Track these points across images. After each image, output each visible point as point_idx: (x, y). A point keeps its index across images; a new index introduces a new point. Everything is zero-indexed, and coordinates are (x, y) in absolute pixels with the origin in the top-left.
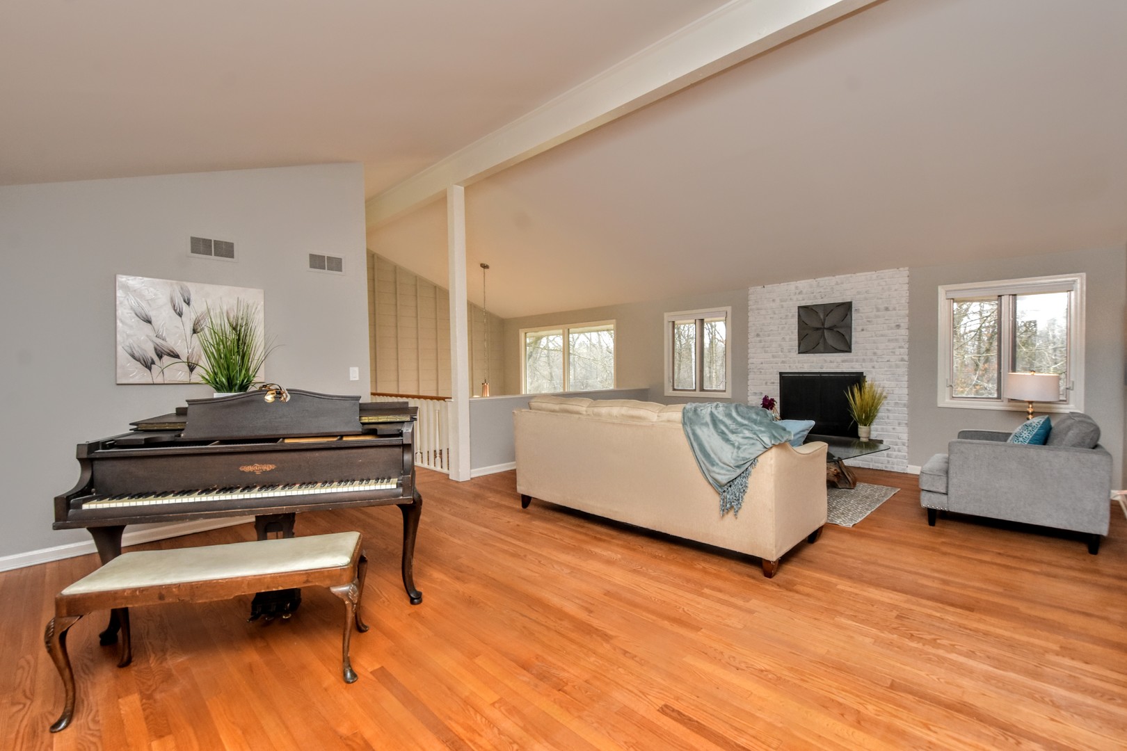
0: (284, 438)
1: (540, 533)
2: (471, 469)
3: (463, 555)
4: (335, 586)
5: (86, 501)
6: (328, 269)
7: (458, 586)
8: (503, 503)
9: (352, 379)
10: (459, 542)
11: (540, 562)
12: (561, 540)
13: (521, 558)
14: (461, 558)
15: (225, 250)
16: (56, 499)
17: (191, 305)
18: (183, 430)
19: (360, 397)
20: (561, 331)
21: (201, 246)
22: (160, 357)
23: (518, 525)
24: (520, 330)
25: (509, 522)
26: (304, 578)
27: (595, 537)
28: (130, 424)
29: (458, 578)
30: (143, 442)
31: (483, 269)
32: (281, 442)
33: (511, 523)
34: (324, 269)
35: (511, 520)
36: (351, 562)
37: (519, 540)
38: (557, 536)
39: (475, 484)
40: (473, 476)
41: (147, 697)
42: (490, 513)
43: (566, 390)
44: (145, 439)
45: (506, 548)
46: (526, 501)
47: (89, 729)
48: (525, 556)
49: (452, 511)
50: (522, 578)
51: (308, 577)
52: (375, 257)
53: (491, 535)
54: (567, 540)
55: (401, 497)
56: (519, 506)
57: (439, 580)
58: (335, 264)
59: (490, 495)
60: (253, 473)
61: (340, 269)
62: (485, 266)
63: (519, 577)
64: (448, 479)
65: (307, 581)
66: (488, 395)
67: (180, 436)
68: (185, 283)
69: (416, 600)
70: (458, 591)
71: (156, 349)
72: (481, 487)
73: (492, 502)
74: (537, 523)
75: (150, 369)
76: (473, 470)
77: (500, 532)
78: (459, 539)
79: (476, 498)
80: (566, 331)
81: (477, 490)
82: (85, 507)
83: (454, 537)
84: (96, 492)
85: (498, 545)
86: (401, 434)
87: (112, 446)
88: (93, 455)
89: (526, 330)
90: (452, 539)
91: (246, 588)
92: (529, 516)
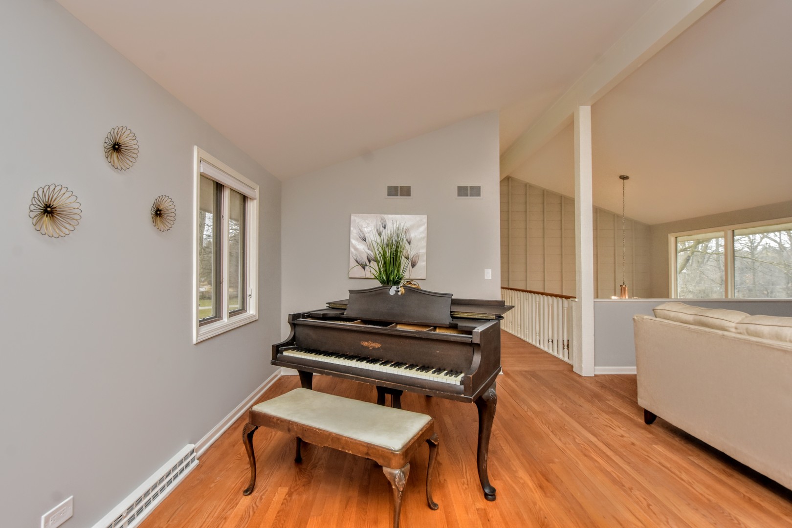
0: (397, 323)
1: (660, 463)
2: (595, 365)
3: (556, 460)
4: (387, 467)
5: (286, 350)
6: (470, 196)
7: (537, 495)
8: (622, 410)
9: (486, 278)
10: (559, 444)
11: (649, 505)
12: (689, 483)
13: (625, 491)
14: (553, 462)
15: (405, 191)
16: (273, 346)
17: (386, 229)
18: (345, 309)
19: (452, 295)
20: (722, 233)
21: (393, 191)
22: (370, 261)
23: (633, 444)
24: (669, 235)
25: (622, 436)
26: (365, 450)
27: (750, 499)
28: (327, 303)
29: (541, 487)
30: (322, 316)
31: (622, 180)
32: (392, 327)
33: (625, 439)
34: (468, 196)
35: (626, 435)
36: (401, 449)
37: (629, 463)
38: (684, 476)
39: (597, 382)
40: (597, 373)
41: (290, 494)
42: (604, 418)
43: (730, 297)
44: (323, 314)
45: (609, 469)
46: (650, 418)
47: (255, 503)
48: (631, 489)
49: (564, 405)
50: (617, 520)
51: (368, 450)
52: (528, 185)
53: (596, 446)
54: (700, 489)
55: (463, 396)
56: (641, 421)
57: (522, 481)
58: (476, 191)
59: (610, 398)
60: (367, 347)
61: (479, 195)
62: (624, 178)
63: (614, 518)
64: (572, 371)
65: (367, 454)
66: (627, 298)
67: (343, 314)
68: (383, 215)
69: (490, 497)
70: (535, 504)
71: (367, 257)
72: (603, 386)
73: (610, 406)
74: (660, 448)
75: (364, 268)
76: (596, 367)
77: (608, 445)
78: (560, 439)
79: (595, 397)
80: (730, 233)
81: (597, 389)
82: (285, 353)
83: (555, 435)
84: (296, 344)
85: (599, 460)
86: (470, 333)
87: (308, 317)
88: (296, 322)
89: (677, 234)
90: (552, 436)
91: (330, 442)
92: (650, 436)
